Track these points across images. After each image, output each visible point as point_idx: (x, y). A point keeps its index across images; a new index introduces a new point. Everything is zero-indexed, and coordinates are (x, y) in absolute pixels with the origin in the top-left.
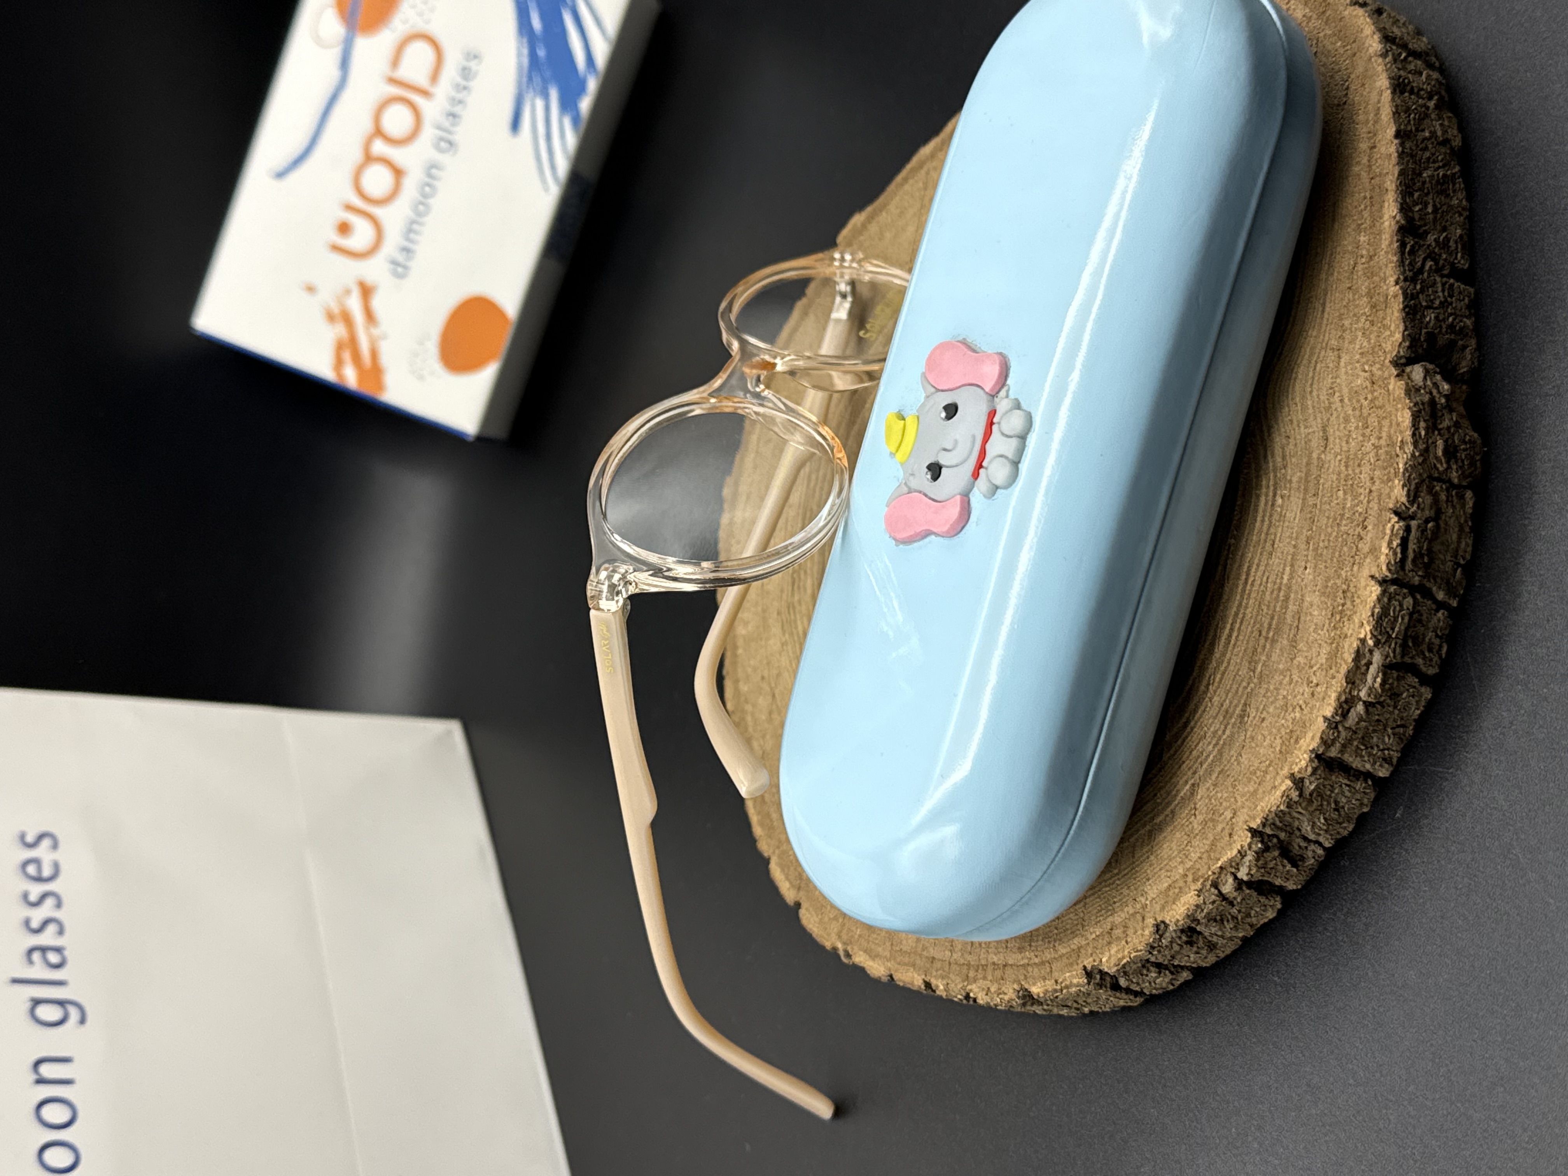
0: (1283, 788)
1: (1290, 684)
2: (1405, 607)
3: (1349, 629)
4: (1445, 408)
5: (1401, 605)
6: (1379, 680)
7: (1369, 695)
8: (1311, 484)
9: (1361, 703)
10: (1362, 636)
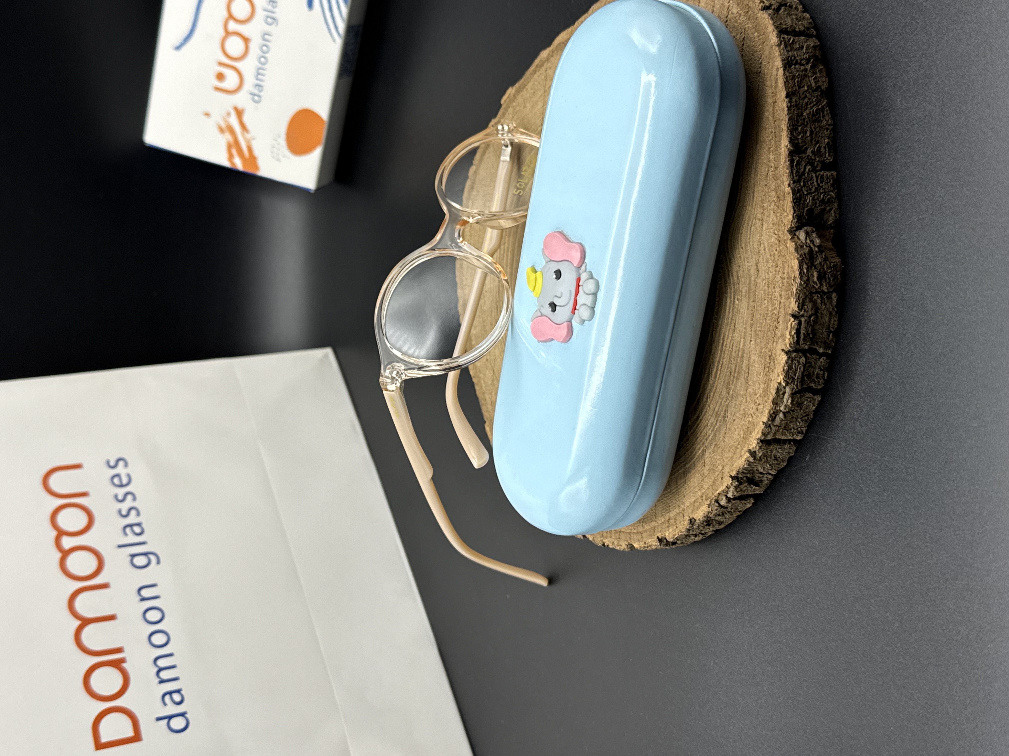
0: (745, 457)
1: (746, 403)
2: (801, 363)
3: (773, 376)
4: (818, 252)
5: (799, 362)
6: (790, 401)
7: (785, 409)
8: (752, 295)
9: (781, 413)
10: (779, 381)
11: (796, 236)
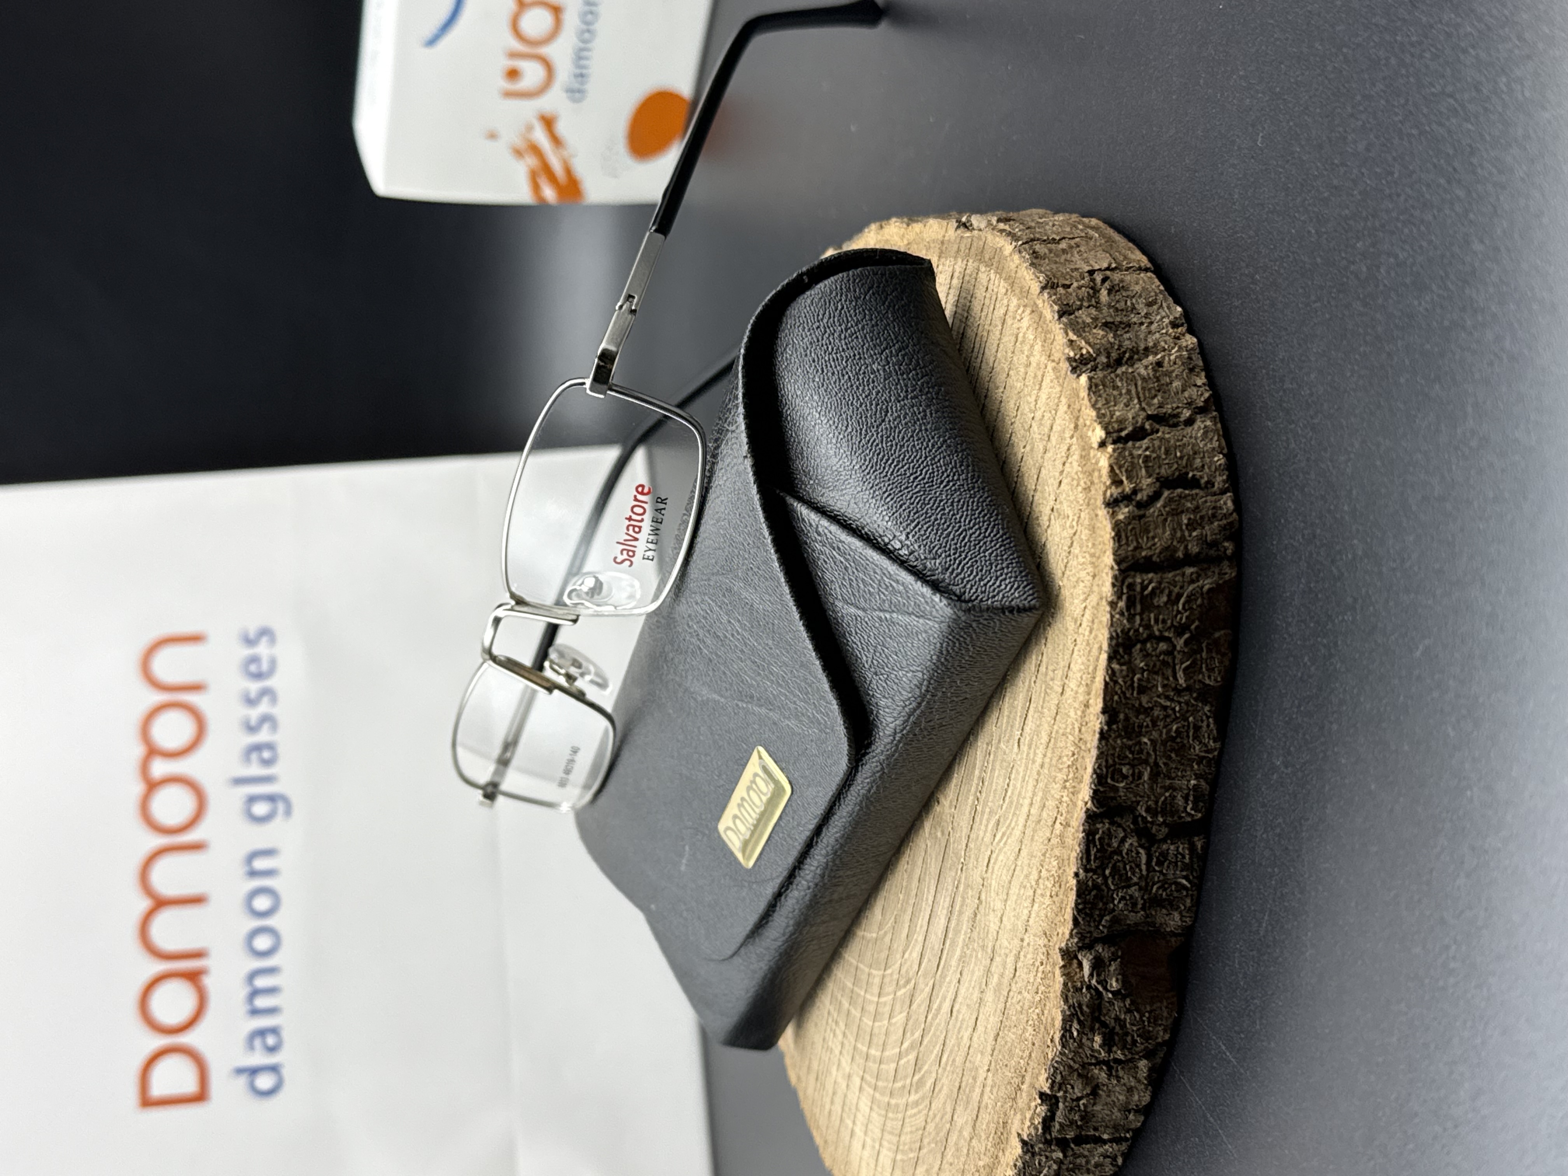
11: (1075, 961)
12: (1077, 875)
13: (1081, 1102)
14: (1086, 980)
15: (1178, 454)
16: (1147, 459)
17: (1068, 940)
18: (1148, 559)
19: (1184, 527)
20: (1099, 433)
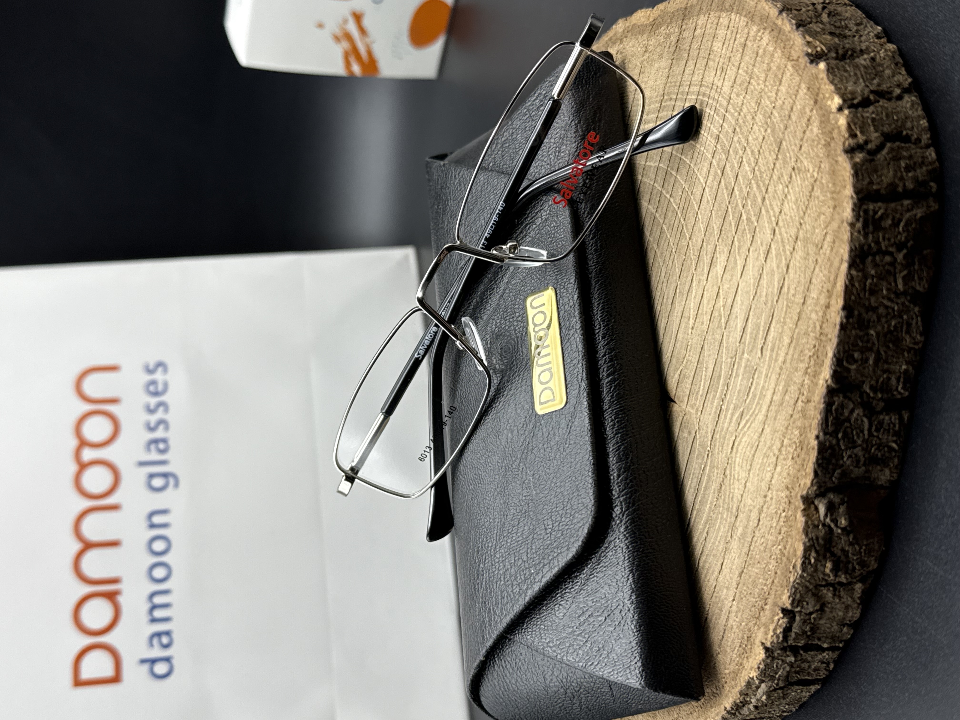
11: (812, 506)
12: (817, 437)
13: (813, 616)
14: (822, 518)
15: (895, 118)
16: (873, 120)
17: (809, 488)
18: (878, 191)
19: (902, 170)
20: (837, 101)
